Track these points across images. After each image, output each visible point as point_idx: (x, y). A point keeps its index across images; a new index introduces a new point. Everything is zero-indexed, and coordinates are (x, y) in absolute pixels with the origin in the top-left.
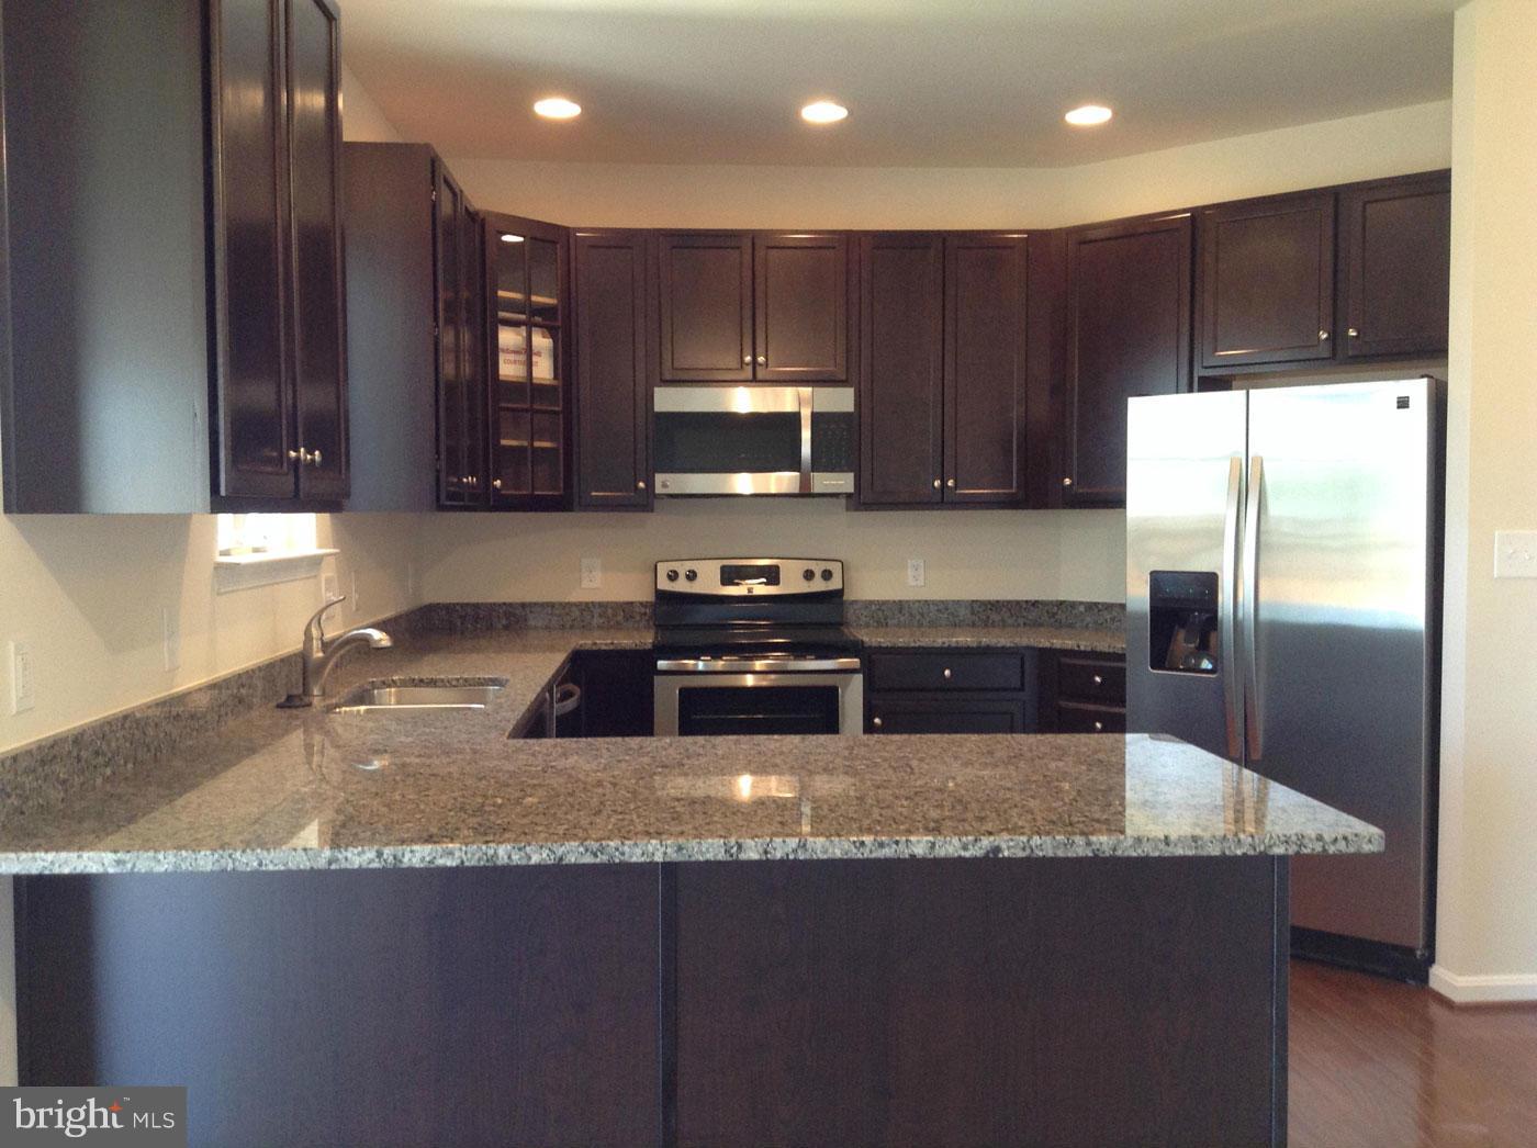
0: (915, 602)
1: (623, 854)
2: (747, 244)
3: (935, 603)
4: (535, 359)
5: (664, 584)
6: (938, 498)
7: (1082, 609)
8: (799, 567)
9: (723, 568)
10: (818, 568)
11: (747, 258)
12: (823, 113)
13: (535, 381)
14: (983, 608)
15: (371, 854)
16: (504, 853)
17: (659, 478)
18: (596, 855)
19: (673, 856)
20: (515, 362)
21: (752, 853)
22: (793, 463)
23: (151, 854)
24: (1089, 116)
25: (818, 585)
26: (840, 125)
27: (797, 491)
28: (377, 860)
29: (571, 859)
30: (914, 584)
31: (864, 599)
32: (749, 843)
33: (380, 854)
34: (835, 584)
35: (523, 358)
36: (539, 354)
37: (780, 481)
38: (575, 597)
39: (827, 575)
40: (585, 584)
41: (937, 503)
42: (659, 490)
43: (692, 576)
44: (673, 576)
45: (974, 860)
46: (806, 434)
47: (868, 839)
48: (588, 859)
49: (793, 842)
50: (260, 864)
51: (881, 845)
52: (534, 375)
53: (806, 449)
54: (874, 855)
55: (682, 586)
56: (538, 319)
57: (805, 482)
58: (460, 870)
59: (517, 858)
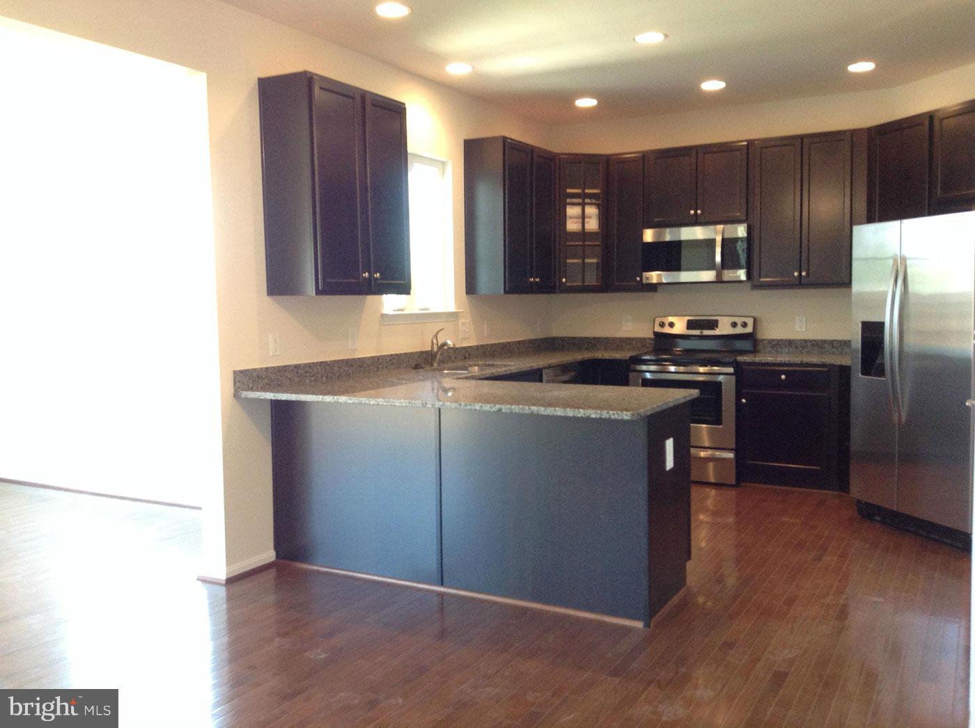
0: (798, 340)
2: (694, 153)
3: (810, 341)
4: (586, 220)
5: (658, 329)
6: (797, 282)
8: (728, 320)
9: (688, 321)
10: (739, 321)
11: (693, 160)
12: (712, 86)
13: (586, 231)
14: (840, 344)
17: (645, 275)
20: (577, 222)
22: (710, 266)
24: (862, 67)
25: (739, 330)
26: (722, 91)
27: (715, 280)
30: (799, 330)
31: (768, 338)
34: (749, 329)
35: (581, 220)
36: (590, 217)
37: (708, 276)
38: (620, 335)
39: (745, 325)
40: (624, 328)
41: (797, 285)
42: (647, 281)
43: (671, 325)
44: (662, 325)
46: (718, 250)
52: (586, 227)
53: (718, 258)
55: (667, 330)
56: (587, 201)
57: (719, 275)
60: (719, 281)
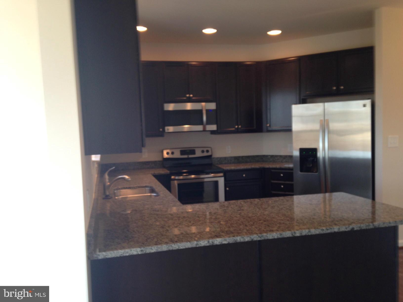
0: (229, 157)
1: (267, 237)
5: (165, 156)
6: (237, 131)
7: (269, 157)
8: (200, 150)
9: (181, 151)
10: (205, 150)
12: (209, 31)
14: (246, 158)
15: (206, 242)
16: (239, 239)
17: (166, 128)
18: (261, 238)
19: (279, 236)
21: (298, 234)
22: (201, 123)
23: (150, 247)
25: (205, 154)
27: (202, 130)
28: (208, 244)
29: (255, 239)
30: (228, 153)
31: (217, 157)
32: (297, 232)
33: (209, 242)
34: (209, 154)
38: (141, 160)
39: (208, 151)
40: (143, 157)
42: (166, 131)
43: (173, 153)
44: (168, 153)
45: (349, 232)
46: (204, 115)
47: (324, 228)
48: (259, 239)
49: (307, 231)
50: (179, 247)
51: (328, 230)
53: (204, 119)
54: (326, 232)
55: (170, 156)
57: (204, 128)
58: (229, 244)
59: (242, 240)
60: (204, 130)
